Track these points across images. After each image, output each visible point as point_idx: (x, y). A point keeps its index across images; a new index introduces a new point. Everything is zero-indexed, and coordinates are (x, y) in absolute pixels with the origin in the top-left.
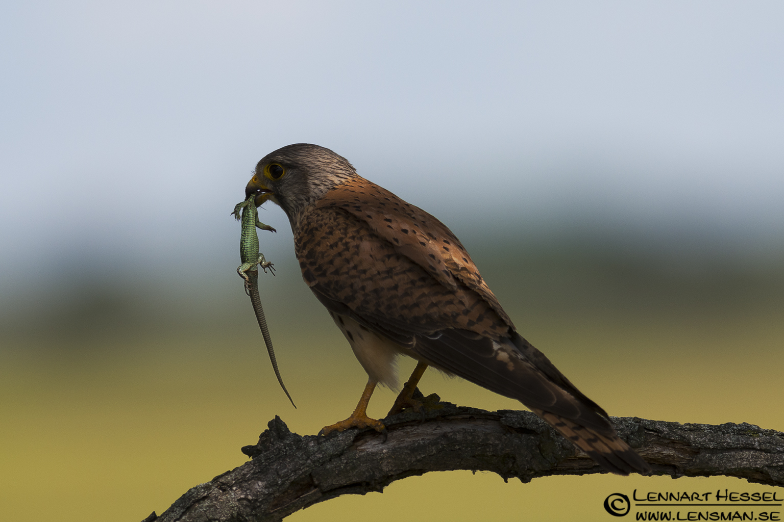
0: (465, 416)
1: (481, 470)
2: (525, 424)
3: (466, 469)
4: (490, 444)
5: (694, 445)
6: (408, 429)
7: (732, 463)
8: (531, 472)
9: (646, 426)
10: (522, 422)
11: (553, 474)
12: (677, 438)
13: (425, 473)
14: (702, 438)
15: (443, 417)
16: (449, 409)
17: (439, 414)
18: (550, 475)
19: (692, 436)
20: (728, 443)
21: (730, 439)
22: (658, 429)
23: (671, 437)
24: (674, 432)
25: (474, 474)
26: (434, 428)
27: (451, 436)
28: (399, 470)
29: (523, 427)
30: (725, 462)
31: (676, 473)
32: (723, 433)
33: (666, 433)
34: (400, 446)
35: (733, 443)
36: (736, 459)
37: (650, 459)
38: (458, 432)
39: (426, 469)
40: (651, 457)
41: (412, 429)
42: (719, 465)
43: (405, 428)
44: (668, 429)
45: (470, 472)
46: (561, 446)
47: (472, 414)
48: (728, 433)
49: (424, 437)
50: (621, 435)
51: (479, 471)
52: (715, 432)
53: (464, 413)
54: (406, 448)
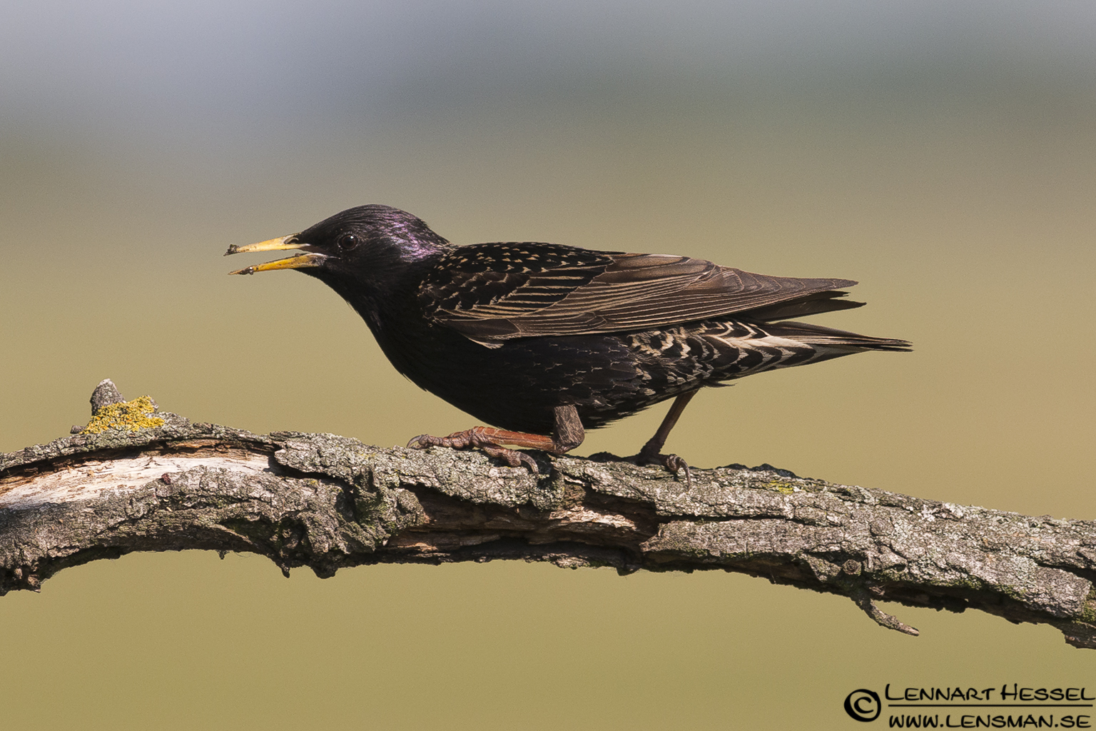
0: (207, 442)
1: (235, 551)
2: (325, 467)
3: (206, 549)
4: (255, 498)
5: (661, 508)
6: (93, 466)
7: (737, 541)
8: (335, 556)
9: (568, 470)
10: (317, 460)
11: (381, 561)
12: (628, 493)
13: (124, 554)
14: (678, 494)
15: (162, 443)
16: (174, 427)
17: (153, 438)
18: (375, 563)
19: (658, 491)
20: (730, 506)
21: (736, 497)
22: (589, 476)
23: (617, 491)
24: (621, 481)
25: (222, 559)
26: (143, 464)
27: (178, 480)
28: (71, 547)
29: (319, 471)
30: (721, 541)
31: (626, 564)
32: (722, 485)
33: (605, 483)
34: (75, 499)
35: (741, 506)
36: (745, 535)
37: (576, 533)
38: (191, 472)
39: (127, 547)
40: (577, 531)
41: (100, 467)
42: (710, 546)
43: (87, 463)
44: (612, 474)
45: (214, 553)
46: (395, 505)
47: (221, 438)
48: (730, 484)
49: (123, 483)
50: (517, 489)
51: (231, 552)
52: (705, 483)
53: (204, 435)
54: (88, 503)
